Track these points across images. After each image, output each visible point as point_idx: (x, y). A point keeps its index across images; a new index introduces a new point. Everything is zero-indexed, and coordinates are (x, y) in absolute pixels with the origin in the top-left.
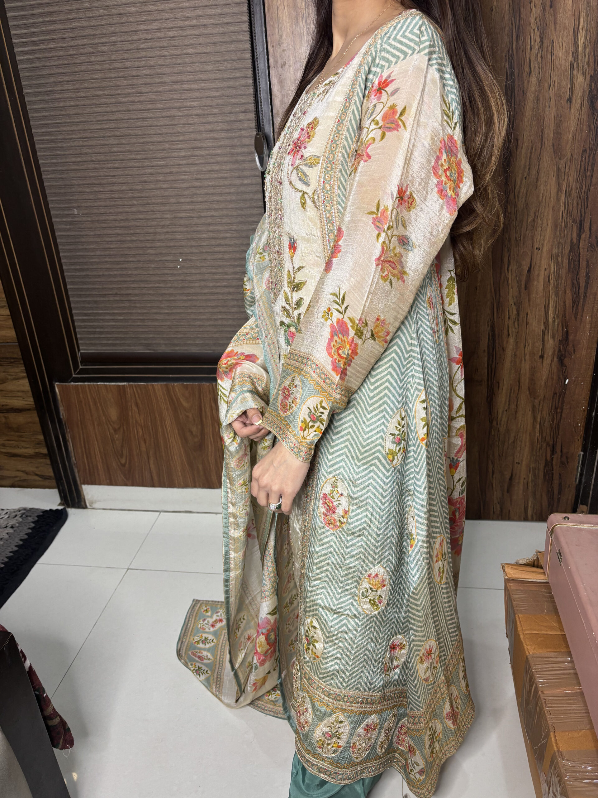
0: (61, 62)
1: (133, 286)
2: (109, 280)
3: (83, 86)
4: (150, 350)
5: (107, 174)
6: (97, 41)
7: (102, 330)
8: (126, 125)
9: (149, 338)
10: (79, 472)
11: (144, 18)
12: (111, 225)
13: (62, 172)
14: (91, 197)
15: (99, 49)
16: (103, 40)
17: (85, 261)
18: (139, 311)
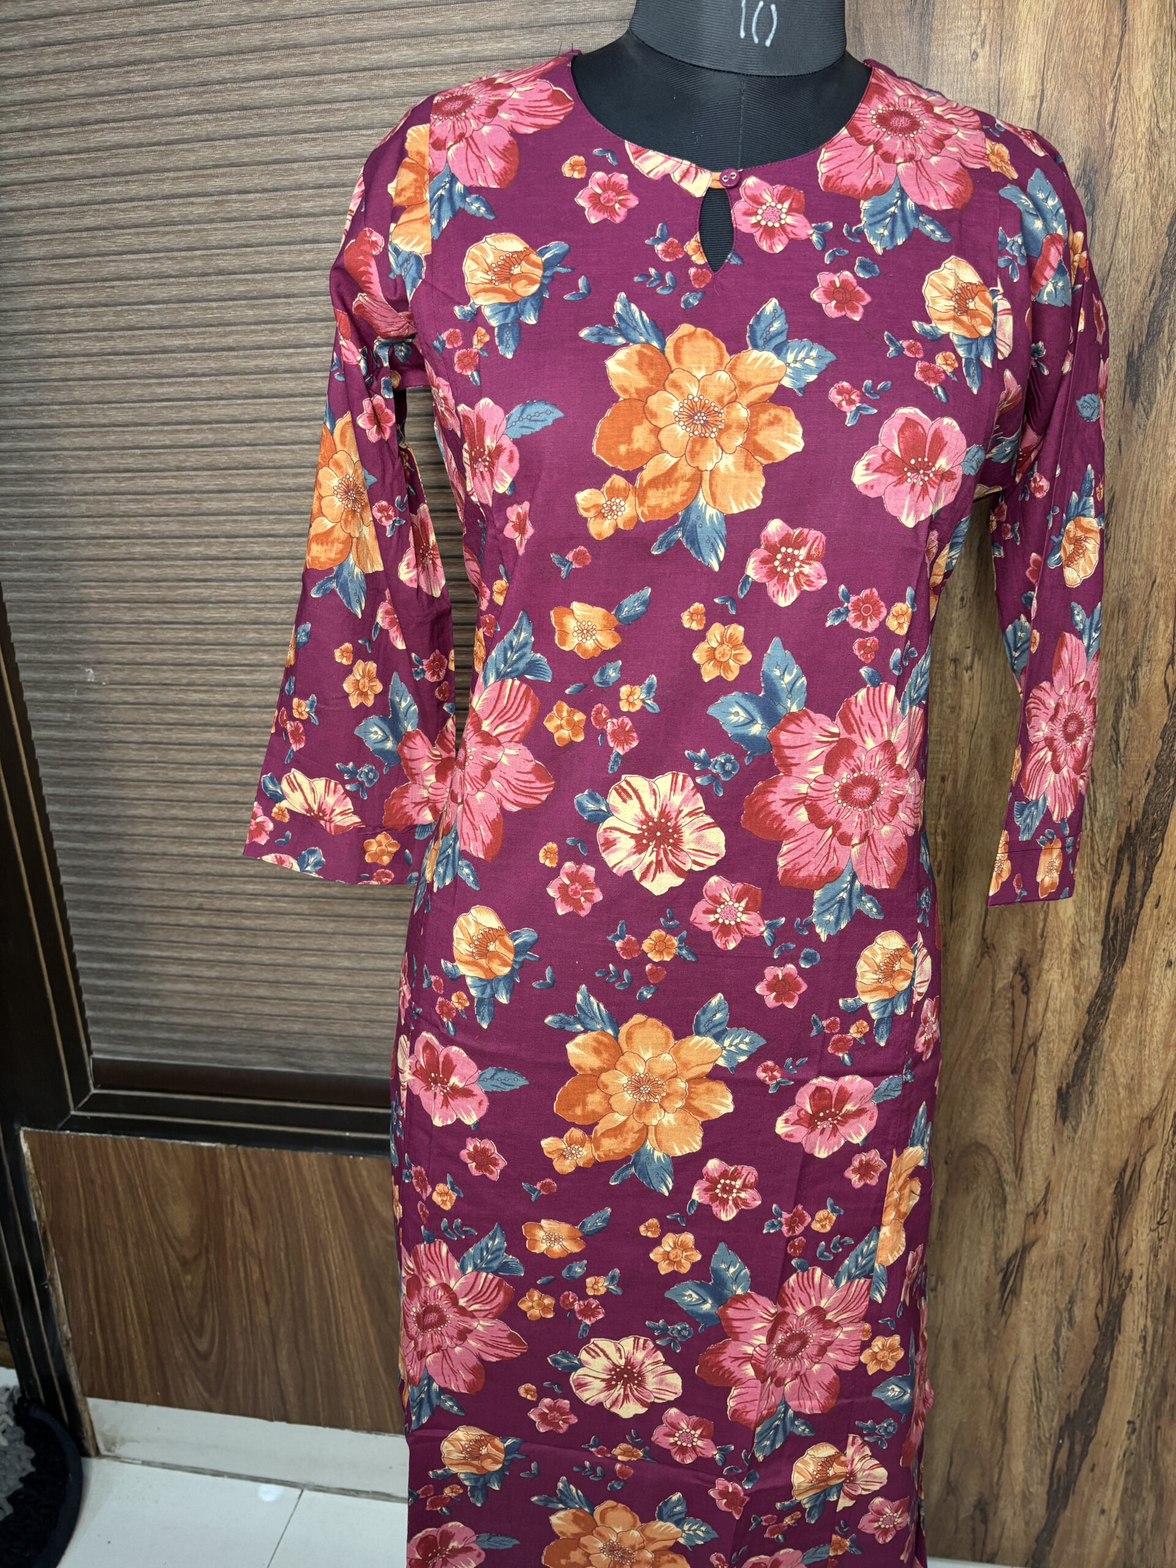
0: (58, 249)
1: (250, 888)
2: (182, 868)
3: (122, 324)
4: (291, 1065)
5: (184, 573)
6: (167, 188)
7: (156, 1002)
8: (248, 436)
9: (290, 1034)
10: (78, 1363)
11: (315, 121)
12: (189, 717)
13: (54, 564)
14: (137, 635)
15: (174, 213)
16: (186, 187)
17: (113, 813)
18: (266, 958)
